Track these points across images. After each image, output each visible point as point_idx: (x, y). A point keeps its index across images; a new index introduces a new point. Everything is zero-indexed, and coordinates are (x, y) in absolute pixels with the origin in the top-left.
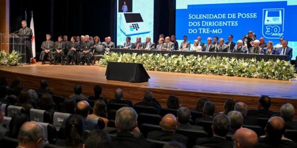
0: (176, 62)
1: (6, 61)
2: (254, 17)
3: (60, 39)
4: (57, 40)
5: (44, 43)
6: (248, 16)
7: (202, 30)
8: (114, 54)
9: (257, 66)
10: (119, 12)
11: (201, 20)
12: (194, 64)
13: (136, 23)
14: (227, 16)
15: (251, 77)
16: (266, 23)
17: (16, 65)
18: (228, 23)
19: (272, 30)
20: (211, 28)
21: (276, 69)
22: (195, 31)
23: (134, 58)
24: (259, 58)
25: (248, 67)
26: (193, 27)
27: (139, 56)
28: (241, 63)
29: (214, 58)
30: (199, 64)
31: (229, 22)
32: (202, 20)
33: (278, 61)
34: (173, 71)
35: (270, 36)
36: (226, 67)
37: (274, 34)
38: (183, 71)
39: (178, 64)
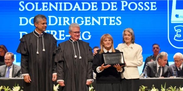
2: (152, 9)
6: (139, 6)
14: (99, 6)
16: (174, 20)
18: (102, 21)
31: (105, 18)
32: (49, 13)
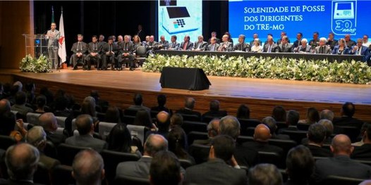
0: (235, 65)
1: (34, 67)
2: (321, 10)
3: (94, 39)
4: (91, 41)
5: (75, 44)
6: (314, 9)
7: (260, 26)
8: (161, 57)
9: (329, 69)
10: (161, 5)
11: (258, 15)
12: (256, 67)
13: (181, 19)
14: (289, 9)
15: (322, 81)
16: (336, 17)
17: (45, 71)
18: (291, 18)
19: (343, 26)
20: (271, 23)
21: (351, 71)
22: (252, 27)
23: (185, 61)
24: (331, 59)
25: (319, 69)
26: (249, 23)
27: (191, 59)
28: (310, 65)
29: (279, 60)
30: (262, 67)
32: (261, 14)
33: (353, 62)
34: (231, 75)
35: (341, 32)
36: (294, 70)
37: (345, 30)
38: (244, 75)
39: (237, 67)
